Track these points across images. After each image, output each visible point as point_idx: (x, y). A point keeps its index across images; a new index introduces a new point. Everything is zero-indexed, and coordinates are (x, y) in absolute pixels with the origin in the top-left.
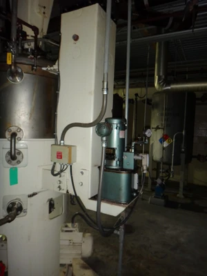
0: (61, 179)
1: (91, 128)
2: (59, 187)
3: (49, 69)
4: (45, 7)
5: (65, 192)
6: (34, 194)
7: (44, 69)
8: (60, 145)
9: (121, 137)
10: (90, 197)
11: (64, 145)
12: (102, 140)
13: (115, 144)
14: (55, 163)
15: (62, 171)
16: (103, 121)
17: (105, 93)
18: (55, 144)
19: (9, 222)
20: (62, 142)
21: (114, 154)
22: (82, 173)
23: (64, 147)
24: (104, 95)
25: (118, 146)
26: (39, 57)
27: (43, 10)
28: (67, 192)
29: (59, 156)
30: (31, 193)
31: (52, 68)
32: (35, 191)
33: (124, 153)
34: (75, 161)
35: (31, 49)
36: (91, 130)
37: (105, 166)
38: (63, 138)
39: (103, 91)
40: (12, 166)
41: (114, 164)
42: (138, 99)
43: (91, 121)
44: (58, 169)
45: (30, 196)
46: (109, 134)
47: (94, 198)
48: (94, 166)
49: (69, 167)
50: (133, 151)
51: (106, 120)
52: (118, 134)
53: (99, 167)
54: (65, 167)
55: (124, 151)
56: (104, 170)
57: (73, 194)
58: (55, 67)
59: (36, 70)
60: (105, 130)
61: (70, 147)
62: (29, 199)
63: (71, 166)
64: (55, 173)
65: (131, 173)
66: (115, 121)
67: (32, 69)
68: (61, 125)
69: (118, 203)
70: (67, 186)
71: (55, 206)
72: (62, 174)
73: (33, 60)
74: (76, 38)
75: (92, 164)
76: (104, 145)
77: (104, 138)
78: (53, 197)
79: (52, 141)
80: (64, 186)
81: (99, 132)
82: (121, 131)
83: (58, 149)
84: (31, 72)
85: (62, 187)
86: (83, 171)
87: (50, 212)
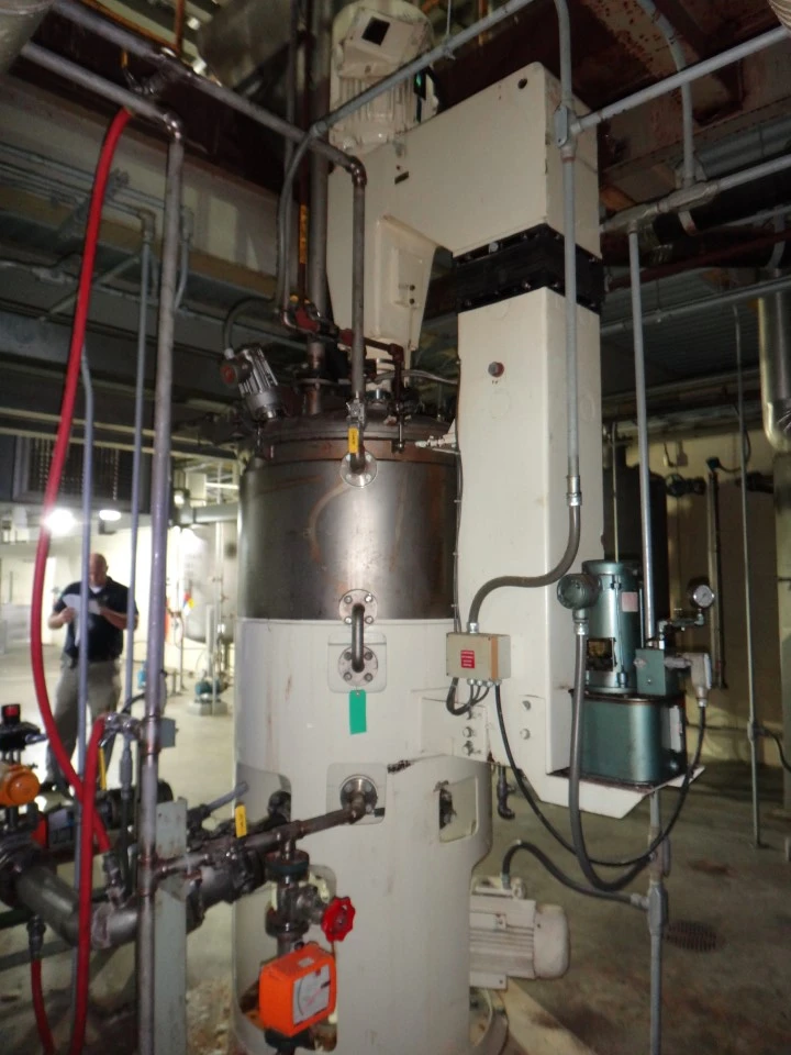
0: (473, 723)
1: (546, 589)
2: (468, 745)
3: (433, 443)
4: (413, 288)
5: (483, 758)
6: (402, 766)
7: (421, 444)
8: (468, 633)
9: (626, 608)
10: (549, 770)
11: (478, 634)
12: (575, 618)
13: (612, 627)
14: (456, 681)
15: (473, 701)
16: (576, 569)
17: (574, 503)
18: (456, 632)
19: (352, 820)
20: (473, 625)
21: (608, 655)
22: (528, 705)
23: (478, 639)
24: (571, 508)
25: (620, 633)
26: (408, 418)
27: (409, 295)
28: (490, 757)
29: (468, 660)
30: (395, 761)
31: (440, 442)
32: (405, 757)
33: (638, 652)
34: (508, 676)
35: (383, 392)
36: (546, 593)
37: (586, 687)
38: (474, 616)
39: (569, 498)
40: (354, 688)
41: (614, 682)
42: (722, 476)
43: (546, 571)
44: (463, 698)
45: (394, 769)
46: (593, 604)
47: (562, 773)
48: (558, 687)
49: (493, 691)
50: (662, 645)
51: (586, 566)
52: (619, 601)
53: (572, 692)
54: (483, 690)
55: (639, 646)
56: (585, 698)
57: (505, 761)
58: (449, 439)
59: (401, 451)
60: (580, 593)
61: (493, 638)
62: (391, 776)
63: (498, 689)
64: (457, 707)
65: (658, 705)
66: (610, 569)
67: (394, 449)
68: (467, 583)
69: (626, 783)
70: (488, 742)
71: (455, 806)
72: (475, 709)
73: (395, 429)
74: (497, 370)
75: (553, 683)
76: (581, 632)
77: (581, 614)
78: (450, 775)
79: (445, 625)
80: (479, 743)
81: (565, 598)
82: (624, 594)
83: (463, 643)
84: (392, 457)
85: (476, 746)
86: (531, 700)
87: (442, 824)
